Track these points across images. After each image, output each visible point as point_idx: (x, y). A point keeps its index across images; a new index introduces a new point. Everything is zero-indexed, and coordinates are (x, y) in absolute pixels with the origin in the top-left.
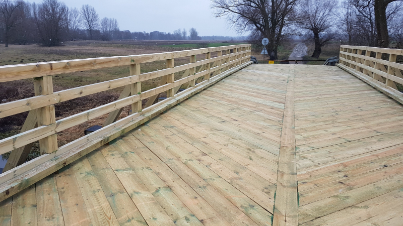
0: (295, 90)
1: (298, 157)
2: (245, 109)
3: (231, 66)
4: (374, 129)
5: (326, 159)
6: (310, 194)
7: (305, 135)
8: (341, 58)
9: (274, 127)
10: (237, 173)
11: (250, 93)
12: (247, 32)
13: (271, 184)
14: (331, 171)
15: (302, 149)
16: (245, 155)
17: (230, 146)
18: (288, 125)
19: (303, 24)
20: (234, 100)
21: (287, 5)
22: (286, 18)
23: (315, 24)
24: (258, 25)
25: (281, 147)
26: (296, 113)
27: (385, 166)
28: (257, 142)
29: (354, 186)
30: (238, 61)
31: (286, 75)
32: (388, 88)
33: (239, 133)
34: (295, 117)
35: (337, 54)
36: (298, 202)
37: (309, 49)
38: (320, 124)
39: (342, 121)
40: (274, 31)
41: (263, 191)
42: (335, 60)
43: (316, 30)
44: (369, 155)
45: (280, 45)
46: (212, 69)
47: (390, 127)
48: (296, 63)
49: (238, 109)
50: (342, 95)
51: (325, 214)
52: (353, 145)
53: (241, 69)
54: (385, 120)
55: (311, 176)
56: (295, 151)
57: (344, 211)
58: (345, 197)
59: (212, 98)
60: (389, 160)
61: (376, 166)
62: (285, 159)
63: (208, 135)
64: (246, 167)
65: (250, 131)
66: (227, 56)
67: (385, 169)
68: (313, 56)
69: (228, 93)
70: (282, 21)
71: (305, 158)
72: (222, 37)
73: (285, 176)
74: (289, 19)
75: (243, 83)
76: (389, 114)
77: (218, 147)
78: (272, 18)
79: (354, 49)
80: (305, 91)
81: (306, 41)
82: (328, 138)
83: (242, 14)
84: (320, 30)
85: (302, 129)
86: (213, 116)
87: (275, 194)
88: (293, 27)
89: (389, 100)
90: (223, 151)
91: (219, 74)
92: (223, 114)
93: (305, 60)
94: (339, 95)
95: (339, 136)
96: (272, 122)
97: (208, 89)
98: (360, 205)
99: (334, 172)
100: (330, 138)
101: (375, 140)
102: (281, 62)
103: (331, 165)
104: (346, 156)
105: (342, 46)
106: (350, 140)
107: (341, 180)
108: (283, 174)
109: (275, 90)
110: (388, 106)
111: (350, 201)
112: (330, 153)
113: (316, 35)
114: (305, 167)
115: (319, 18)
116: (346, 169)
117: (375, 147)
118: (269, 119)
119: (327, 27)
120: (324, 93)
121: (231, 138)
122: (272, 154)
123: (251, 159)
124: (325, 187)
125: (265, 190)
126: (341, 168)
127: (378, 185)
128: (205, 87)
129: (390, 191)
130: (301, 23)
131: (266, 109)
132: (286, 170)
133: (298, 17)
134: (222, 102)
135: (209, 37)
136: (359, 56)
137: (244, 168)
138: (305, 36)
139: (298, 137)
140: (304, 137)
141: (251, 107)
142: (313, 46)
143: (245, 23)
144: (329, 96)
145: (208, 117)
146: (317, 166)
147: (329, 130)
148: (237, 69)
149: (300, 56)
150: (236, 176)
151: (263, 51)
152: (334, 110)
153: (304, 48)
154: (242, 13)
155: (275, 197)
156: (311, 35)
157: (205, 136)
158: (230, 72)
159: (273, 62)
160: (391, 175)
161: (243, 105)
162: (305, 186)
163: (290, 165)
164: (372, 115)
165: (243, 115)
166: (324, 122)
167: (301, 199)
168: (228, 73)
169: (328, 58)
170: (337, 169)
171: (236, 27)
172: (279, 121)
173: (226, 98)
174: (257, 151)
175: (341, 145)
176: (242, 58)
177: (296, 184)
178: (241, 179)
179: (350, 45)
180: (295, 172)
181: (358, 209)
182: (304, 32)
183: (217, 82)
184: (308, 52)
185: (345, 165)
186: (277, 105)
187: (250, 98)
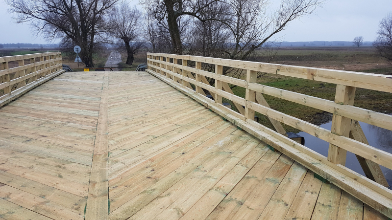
0: (109, 97)
1: (110, 162)
2: (56, 122)
3: (40, 76)
4: (175, 123)
5: (136, 158)
6: (121, 197)
7: (118, 139)
8: (149, 64)
9: (87, 137)
10: (43, 196)
11: (62, 104)
12: (57, 40)
13: (81, 199)
14: (140, 169)
15: (114, 153)
16: (54, 174)
17: (36, 168)
18: (102, 132)
19: (113, 33)
20: (43, 113)
21: (95, 14)
22: (96, 27)
23: (124, 33)
24: (69, 33)
25: (94, 156)
26: (110, 119)
27: (183, 153)
28: (69, 156)
29: (159, 177)
30: (47, 70)
31: (100, 82)
32: (184, 88)
33: (47, 151)
34: (108, 123)
35: (145, 61)
36: (109, 209)
37: (123, 56)
38: (131, 126)
39: (150, 120)
40: (85, 39)
41: (73, 208)
42: (144, 66)
43: (127, 39)
44: (171, 146)
45: (94, 53)
46: (13, 81)
47: (186, 120)
48: (111, 70)
49: (48, 123)
50: (150, 97)
51: (134, 212)
52: (158, 140)
53: (52, 78)
54: (183, 114)
55: (122, 178)
56: (107, 157)
57: (151, 204)
58: (152, 190)
59: (15, 115)
60: (186, 148)
61: (177, 155)
62: (97, 167)
63: (7, 160)
64: (55, 186)
65: (61, 146)
66: (31, 65)
67: (183, 156)
68: (127, 63)
69: (35, 107)
70: (93, 30)
71: (117, 162)
72: (30, 45)
73: (96, 186)
74: (99, 28)
75: (53, 94)
76: (186, 109)
77: (20, 172)
78: (82, 26)
79: (157, 56)
80: (119, 97)
81: (119, 49)
82: (138, 138)
83: (49, 21)
84: (130, 39)
85: (115, 134)
86: (16, 136)
87: (86, 207)
88: (104, 35)
89: (186, 97)
90: (27, 175)
91: (24, 85)
92: (28, 131)
93: (121, 67)
94: (147, 97)
95: (147, 134)
96: (85, 131)
97: (11, 104)
98: (164, 194)
99: (143, 169)
100: (140, 137)
101: (176, 133)
102: (97, 70)
103: (141, 162)
104: (153, 152)
105: (148, 54)
106: (156, 136)
107: (148, 175)
108: (94, 184)
109: (89, 98)
110: (185, 102)
111: (156, 193)
112: (140, 151)
113: (127, 43)
114: (115, 172)
115: (127, 27)
116: (153, 163)
117: (176, 139)
118: (83, 129)
119: (135, 36)
120: (135, 97)
121: (37, 158)
122: (84, 166)
123: (60, 176)
124: (134, 186)
125: (75, 207)
126: (149, 163)
127: (178, 171)
128: (5, 103)
129: (187, 174)
130: (111, 32)
131: (79, 119)
132: (98, 179)
133: (108, 26)
134: (28, 117)
135: (13, 45)
136: (161, 62)
137: (52, 189)
138: (117, 44)
139: (111, 142)
140: (117, 142)
141: (63, 118)
142: (126, 54)
143: (54, 30)
144: (139, 99)
145: (8, 138)
146: (127, 167)
147: (139, 130)
148: (47, 78)
149: (115, 63)
150: (42, 200)
151: (76, 59)
152: (144, 112)
153: (118, 56)
154: (48, 19)
155: (85, 212)
156: (122, 44)
157: (5, 162)
158: (39, 82)
159: (89, 70)
160: (188, 161)
161: (54, 118)
162: (116, 190)
163: (102, 172)
164: (174, 112)
165: (53, 129)
166: (135, 123)
167: (112, 204)
168: (36, 83)
169: (139, 64)
170: (145, 165)
171: (43, 34)
172: (93, 129)
173: (32, 112)
174: (68, 166)
175: (149, 142)
176: (52, 67)
177: (107, 191)
178: (48, 202)
179: (155, 52)
180: (107, 178)
181: (163, 198)
182: (115, 40)
183: (22, 95)
184: (122, 59)
185: (152, 160)
186: (91, 113)
187: (62, 109)
